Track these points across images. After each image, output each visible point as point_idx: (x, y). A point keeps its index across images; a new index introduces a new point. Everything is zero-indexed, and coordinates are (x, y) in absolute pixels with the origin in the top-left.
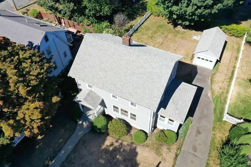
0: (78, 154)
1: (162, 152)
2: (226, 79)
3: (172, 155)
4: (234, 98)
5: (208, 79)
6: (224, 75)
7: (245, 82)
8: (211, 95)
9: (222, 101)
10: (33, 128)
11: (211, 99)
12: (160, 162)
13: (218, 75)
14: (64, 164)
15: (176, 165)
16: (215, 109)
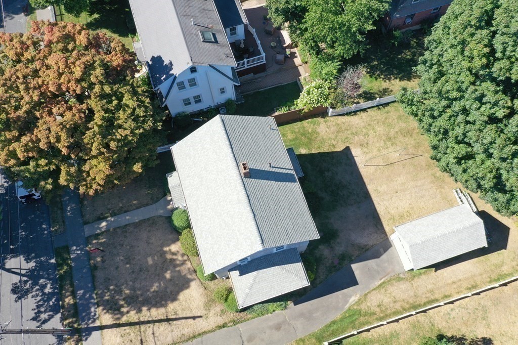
0: (137, 232)
1: (212, 308)
2: (406, 301)
3: (220, 321)
4: (377, 334)
5: (382, 277)
6: (412, 294)
7: (430, 330)
8: (354, 302)
9: (357, 322)
10: (91, 187)
11: (348, 306)
12: (201, 317)
13: (403, 286)
14: (118, 230)
15: (213, 333)
16: (334, 322)
